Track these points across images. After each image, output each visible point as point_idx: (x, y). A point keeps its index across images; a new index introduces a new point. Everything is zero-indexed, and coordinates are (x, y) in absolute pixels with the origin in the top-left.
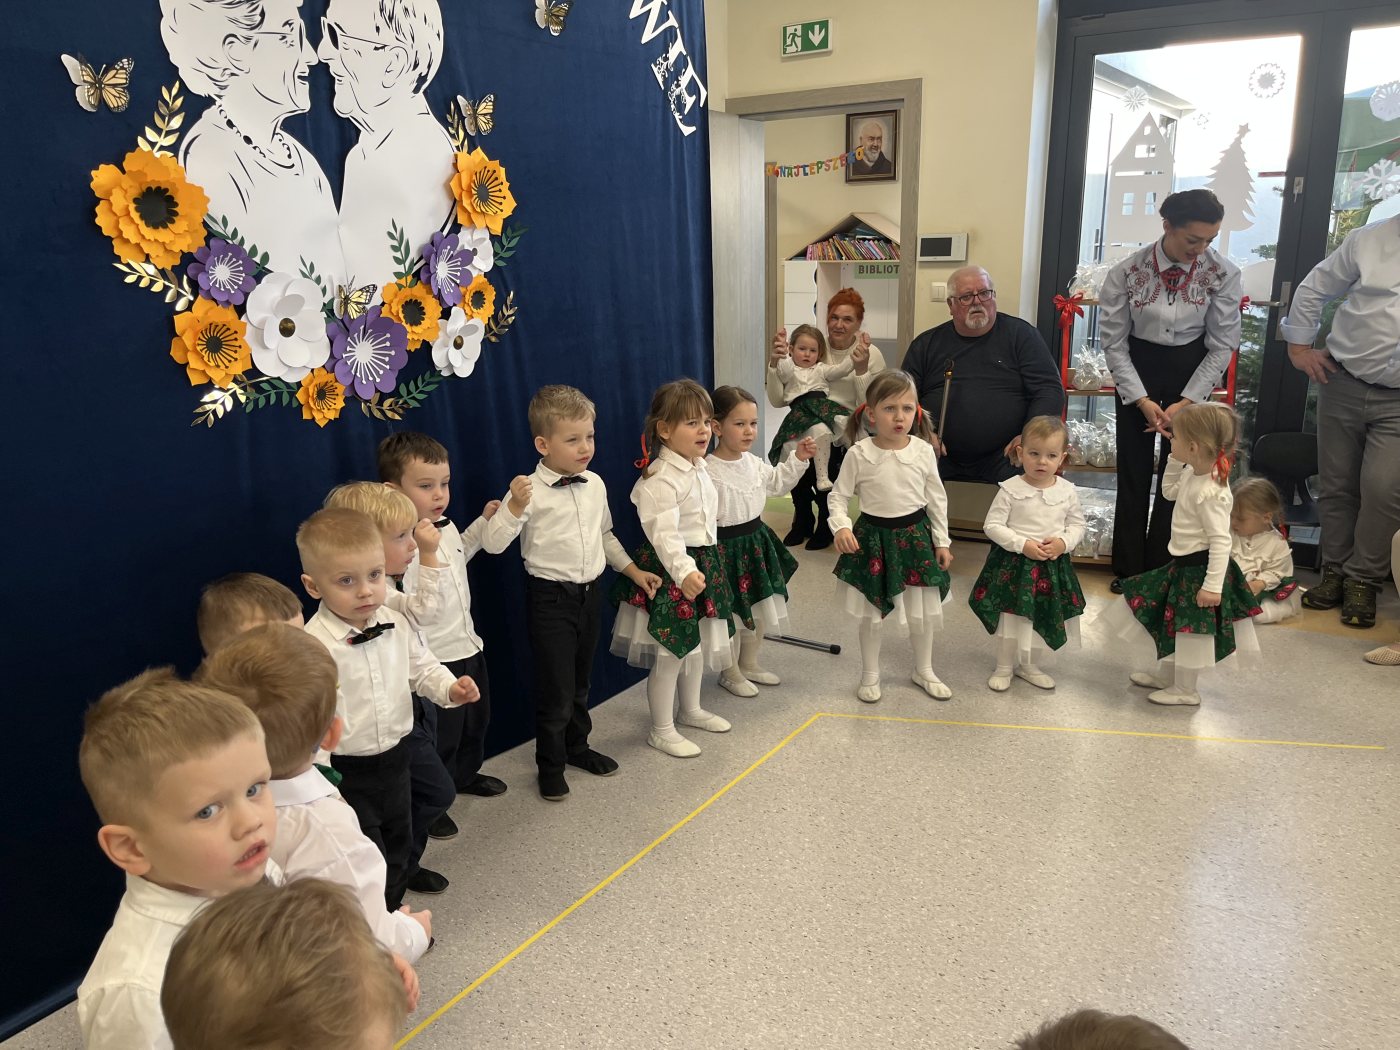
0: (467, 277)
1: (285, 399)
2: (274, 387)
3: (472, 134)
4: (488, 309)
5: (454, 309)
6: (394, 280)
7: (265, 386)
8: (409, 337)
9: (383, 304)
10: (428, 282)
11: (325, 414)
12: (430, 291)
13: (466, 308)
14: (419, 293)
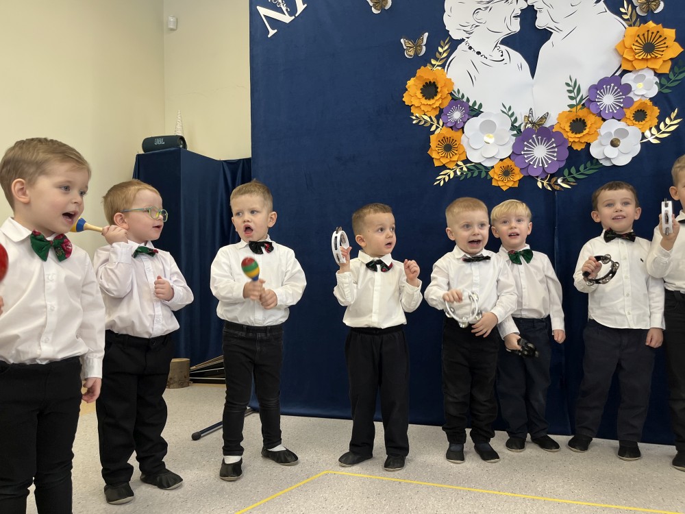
0: (629, 102)
1: (483, 175)
4: (650, 121)
6: (569, 109)
7: (473, 167)
10: (589, 108)
11: (507, 184)
12: (592, 112)
13: (629, 122)
14: (582, 113)
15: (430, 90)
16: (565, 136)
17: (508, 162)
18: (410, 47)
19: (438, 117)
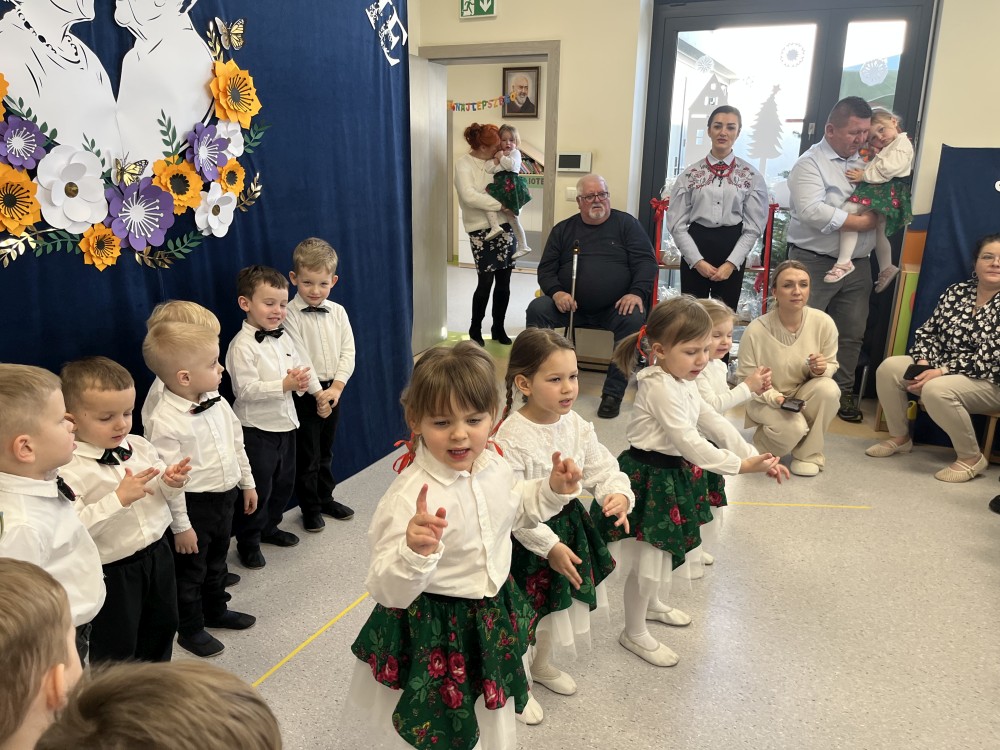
0: (223, 160)
1: (70, 247)
2: (60, 237)
3: (227, 48)
4: (240, 186)
5: (212, 184)
6: (164, 157)
7: (52, 236)
8: (175, 203)
9: (154, 176)
10: (192, 161)
11: (104, 261)
12: (194, 169)
13: (223, 184)
14: (182, 168)
17: (103, 230)
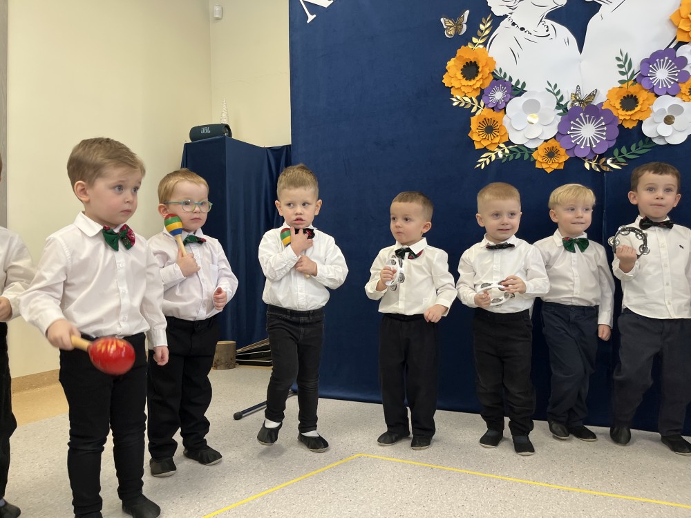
0: (685, 76)
1: (526, 156)
6: (619, 85)
7: (515, 150)
11: (551, 166)
12: (645, 88)
13: (684, 97)
14: (634, 89)
15: (471, 70)
16: (615, 114)
17: (553, 143)
18: (451, 27)
19: (479, 99)
